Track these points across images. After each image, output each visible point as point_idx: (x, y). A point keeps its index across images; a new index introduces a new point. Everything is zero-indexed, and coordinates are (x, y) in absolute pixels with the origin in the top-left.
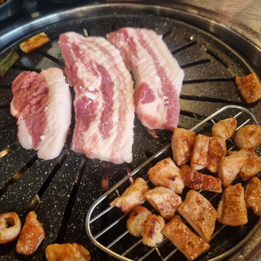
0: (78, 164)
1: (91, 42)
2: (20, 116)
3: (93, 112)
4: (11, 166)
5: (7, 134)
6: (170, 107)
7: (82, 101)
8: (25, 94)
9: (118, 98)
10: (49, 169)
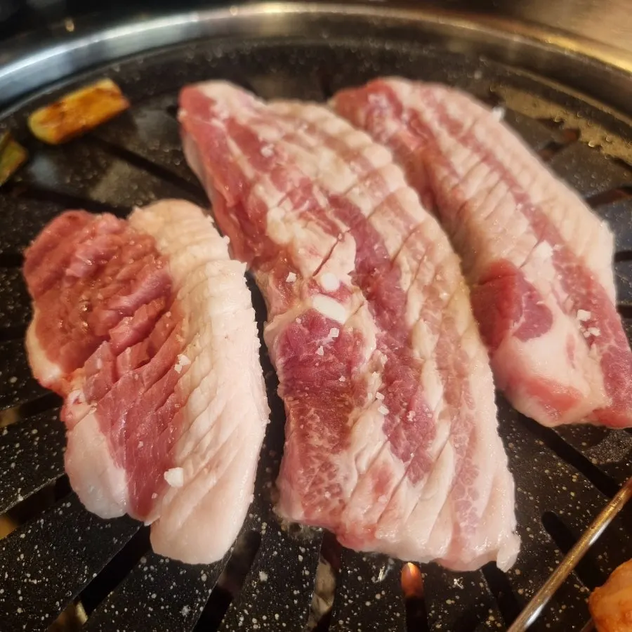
0: (307, 573)
1: (289, 117)
2: (71, 389)
3: (348, 372)
4: (35, 582)
5: (12, 446)
6: (605, 347)
7: (307, 331)
8: (84, 297)
9: (423, 315)
10: (196, 596)
